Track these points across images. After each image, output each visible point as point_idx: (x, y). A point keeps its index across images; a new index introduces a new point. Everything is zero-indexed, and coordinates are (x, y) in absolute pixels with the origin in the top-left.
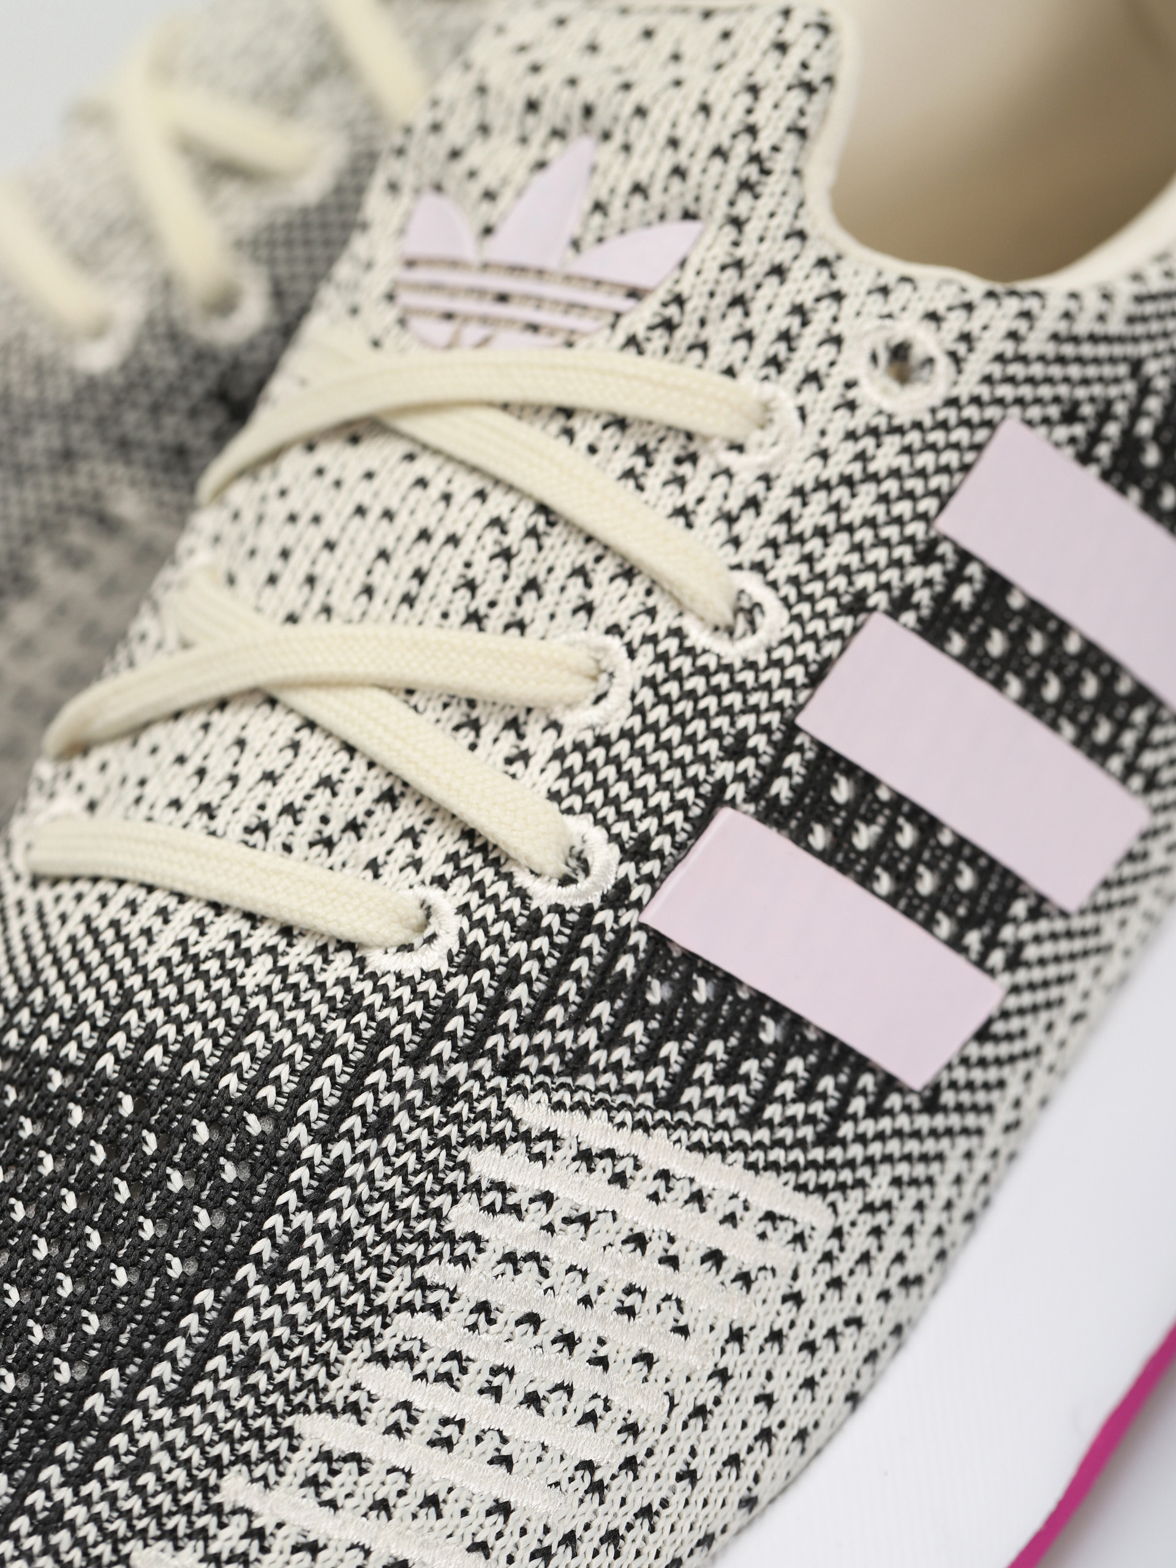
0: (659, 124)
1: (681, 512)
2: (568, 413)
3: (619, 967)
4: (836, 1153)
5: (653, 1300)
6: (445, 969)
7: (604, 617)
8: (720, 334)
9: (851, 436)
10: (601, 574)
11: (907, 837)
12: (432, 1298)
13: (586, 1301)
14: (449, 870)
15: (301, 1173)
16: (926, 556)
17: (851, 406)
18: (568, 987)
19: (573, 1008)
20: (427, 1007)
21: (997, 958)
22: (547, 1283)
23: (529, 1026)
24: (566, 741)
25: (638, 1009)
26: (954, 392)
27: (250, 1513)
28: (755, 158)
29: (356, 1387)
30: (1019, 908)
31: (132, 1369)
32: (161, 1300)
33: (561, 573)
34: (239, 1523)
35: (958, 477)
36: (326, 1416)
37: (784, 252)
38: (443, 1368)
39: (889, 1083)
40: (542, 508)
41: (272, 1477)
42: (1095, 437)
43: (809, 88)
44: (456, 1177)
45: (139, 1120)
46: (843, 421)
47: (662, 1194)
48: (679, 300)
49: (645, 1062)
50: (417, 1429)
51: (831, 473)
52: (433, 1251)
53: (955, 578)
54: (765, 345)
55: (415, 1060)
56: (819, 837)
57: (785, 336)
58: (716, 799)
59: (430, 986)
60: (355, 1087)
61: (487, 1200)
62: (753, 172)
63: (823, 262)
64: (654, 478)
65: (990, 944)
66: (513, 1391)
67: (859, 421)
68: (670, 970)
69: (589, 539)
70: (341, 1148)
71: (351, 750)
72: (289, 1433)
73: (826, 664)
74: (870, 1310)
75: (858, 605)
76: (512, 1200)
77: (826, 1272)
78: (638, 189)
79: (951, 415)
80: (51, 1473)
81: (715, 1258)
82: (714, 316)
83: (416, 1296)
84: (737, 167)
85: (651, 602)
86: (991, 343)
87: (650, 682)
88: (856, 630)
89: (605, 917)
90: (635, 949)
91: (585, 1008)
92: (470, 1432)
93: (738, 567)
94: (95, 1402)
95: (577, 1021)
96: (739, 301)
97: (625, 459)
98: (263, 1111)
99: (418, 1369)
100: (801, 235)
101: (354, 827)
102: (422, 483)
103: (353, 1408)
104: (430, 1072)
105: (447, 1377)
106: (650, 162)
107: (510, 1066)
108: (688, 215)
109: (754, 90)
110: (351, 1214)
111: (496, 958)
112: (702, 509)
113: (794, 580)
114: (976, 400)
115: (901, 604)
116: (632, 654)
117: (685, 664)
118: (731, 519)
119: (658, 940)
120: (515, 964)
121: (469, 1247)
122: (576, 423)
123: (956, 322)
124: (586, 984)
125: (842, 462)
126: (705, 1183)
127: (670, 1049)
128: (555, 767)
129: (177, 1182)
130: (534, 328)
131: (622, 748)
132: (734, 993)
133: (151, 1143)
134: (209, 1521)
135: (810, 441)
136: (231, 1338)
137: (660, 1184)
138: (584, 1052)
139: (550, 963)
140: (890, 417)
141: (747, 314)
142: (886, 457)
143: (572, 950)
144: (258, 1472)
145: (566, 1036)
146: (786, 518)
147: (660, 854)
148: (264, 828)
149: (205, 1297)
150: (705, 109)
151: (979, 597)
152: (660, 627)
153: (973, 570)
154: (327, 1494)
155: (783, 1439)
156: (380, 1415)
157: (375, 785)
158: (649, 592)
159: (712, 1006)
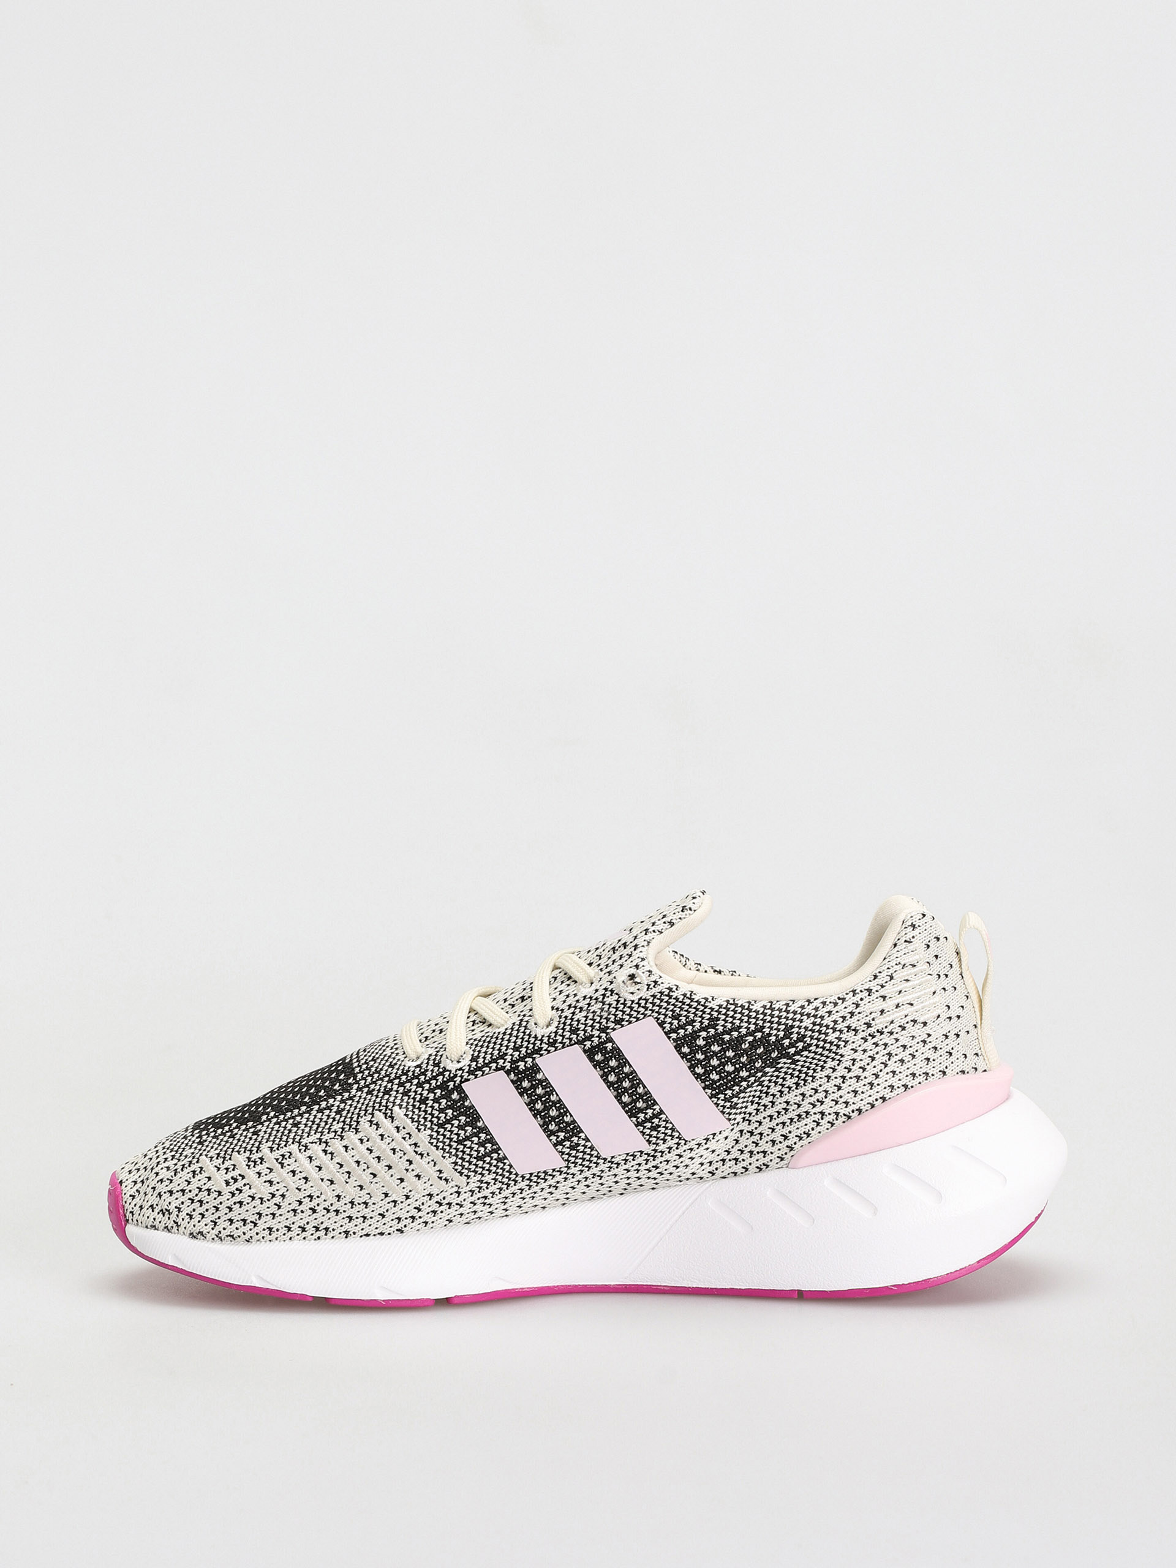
127: (450, 1112)
159: (467, 1109)
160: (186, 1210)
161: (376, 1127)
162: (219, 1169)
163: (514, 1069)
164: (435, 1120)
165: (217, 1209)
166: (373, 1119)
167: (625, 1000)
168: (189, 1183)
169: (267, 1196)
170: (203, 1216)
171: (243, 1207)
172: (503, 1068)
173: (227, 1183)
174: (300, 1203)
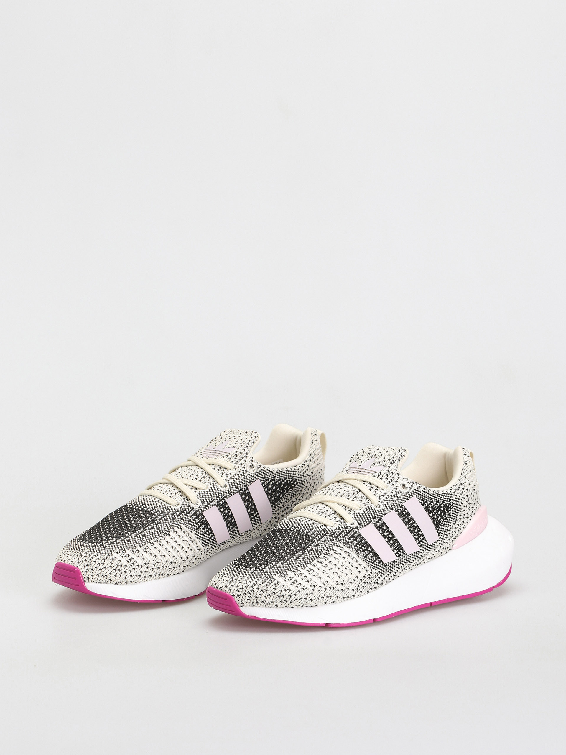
0: (383, 456)
1: (375, 494)
2: (364, 481)
3: (355, 535)
4: (373, 565)
5: (349, 569)
6: (336, 529)
7: (363, 502)
8: (384, 478)
9: (396, 492)
10: (363, 498)
11: (391, 536)
12: (325, 558)
13: (342, 566)
14: (339, 521)
15: (315, 543)
16: (401, 507)
17: (397, 489)
18: (349, 535)
19: (349, 537)
20: (333, 532)
21: (397, 555)
22: (338, 562)
23: (343, 537)
24: (355, 513)
25: (356, 540)
26: (409, 491)
27: (300, 571)
28: (393, 461)
29: (315, 564)
30: (401, 551)
31: (291, 556)
32: (296, 551)
33: (359, 497)
34: (299, 572)
35: (407, 500)
36: (311, 565)
37: (394, 471)
38: (325, 565)
39: (381, 561)
40: (359, 490)
41: (304, 569)
42: (424, 504)
43: (401, 456)
44: (332, 548)
45: (298, 535)
46: (396, 490)
47: (353, 559)
48: (380, 473)
49: (355, 546)
50: (320, 570)
51: (393, 495)
52: (327, 554)
53: (404, 511)
54: (389, 480)
55: (330, 536)
56: (381, 531)
57: (391, 480)
58: (370, 522)
59: (334, 530)
60: (323, 537)
61: (334, 551)
62: (393, 462)
63: (398, 474)
64: (372, 490)
65: (397, 553)
66: (332, 571)
67: (397, 491)
68: (360, 538)
69: (364, 494)
70: (320, 542)
71: (331, 508)
72: (307, 565)
73: (387, 513)
74: (372, 583)
75: (392, 509)
76: (337, 552)
77: (369, 576)
78: (379, 462)
79: (408, 493)
80: (280, 563)
81: (357, 568)
82: (384, 476)
83: (324, 558)
84: (391, 461)
85: (369, 502)
86: (414, 488)
87: (366, 509)
88: (391, 511)
89: (355, 529)
90: (357, 534)
91: (350, 538)
92: (326, 573)
93: (379, 502)
94: (286, 558)
95: (349, 539)
96: (387, 475)
97: (370, 488)
98: (312, 537)
99: (322, 564)
100: (396, 470)
101: (329, 516)
102: (346, 486)
103: (314, 565)
104: (331, 538)
105: (325, 566)
106: (381, 460)
107: (340, 540)
108: (384, 466)
109: (395, 454)
110: (319, 549)
111: (342, 529)
112: (377, 495)
113: (385, 504)
114: (411, 493)
115: (397, 511)
116: (365, 506)
117: (371, 508)
118: (380, 497)
119: (360, 534)
120: (344, 530)
121: (331, 555)
122: (365, 483)
123: (411, 484)
124: (351, 535)
125: (394, 494)
126: (358, 560)
127: (358, 546)
128: (353, 515)
129: (301, 541)
130: (363, 474)
131: (361, 514)
132: (367, 543)
133: (299, 537)
134: (296, 571)
135: (391, 491)
136: (303, 556)
137: (353, 558)
138: (348, 542)
139: (347, 532)
140: (401, 491)
141: (388, 477)
142: (399, 495)
143: (350, 531)
144: (302, 568)
145: (347, 540)
146: (386, 498)
147: (362, 525)
148: (319, 513)
149: (301, 551)
150: (389, 455)
151: (406, 514)
152: (369, 504)
153: (406, 511)
154: (309, 572)
155: (359, 591)
156: (317, 567)
157: (333, 512)
158: (369, 501)
159: (364, 544)
160: (113, 574)
161: (176, 533)
162: (122, 557)
163: (219, 505)
164: (195, 527)
165: (126, 572)
166: (174, 530)
167: (251, 474)
168: (112, 563)
169: (143, 564)
170: (120, 575)
171: (135, 570)
172: (215, 505)
173: (128, 562)
174: (155, 565)
